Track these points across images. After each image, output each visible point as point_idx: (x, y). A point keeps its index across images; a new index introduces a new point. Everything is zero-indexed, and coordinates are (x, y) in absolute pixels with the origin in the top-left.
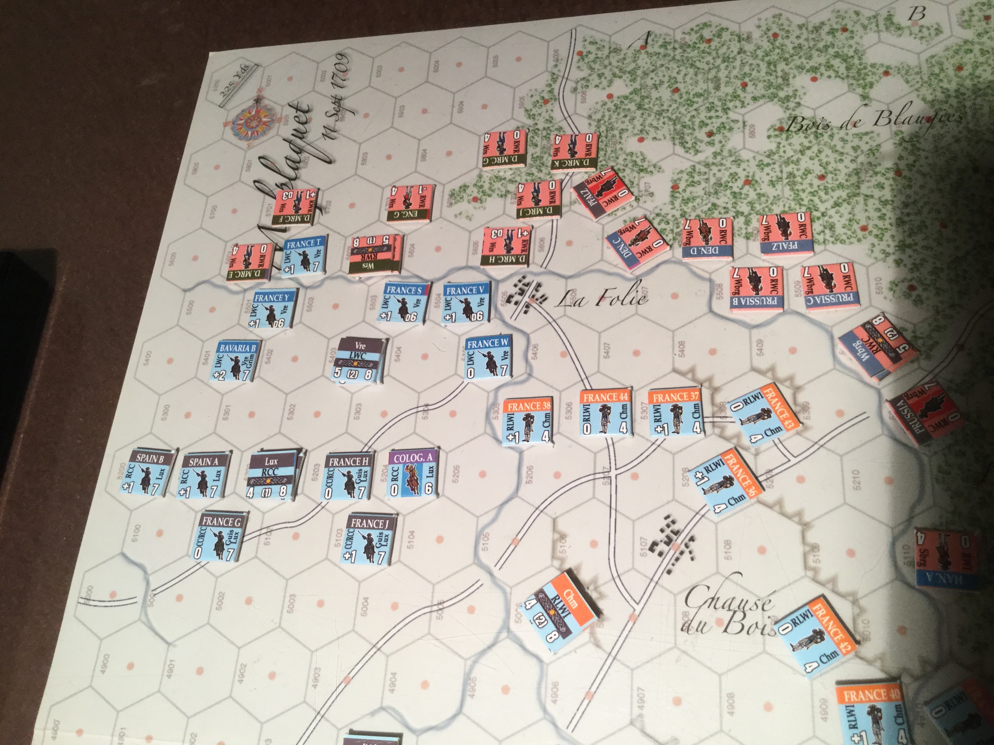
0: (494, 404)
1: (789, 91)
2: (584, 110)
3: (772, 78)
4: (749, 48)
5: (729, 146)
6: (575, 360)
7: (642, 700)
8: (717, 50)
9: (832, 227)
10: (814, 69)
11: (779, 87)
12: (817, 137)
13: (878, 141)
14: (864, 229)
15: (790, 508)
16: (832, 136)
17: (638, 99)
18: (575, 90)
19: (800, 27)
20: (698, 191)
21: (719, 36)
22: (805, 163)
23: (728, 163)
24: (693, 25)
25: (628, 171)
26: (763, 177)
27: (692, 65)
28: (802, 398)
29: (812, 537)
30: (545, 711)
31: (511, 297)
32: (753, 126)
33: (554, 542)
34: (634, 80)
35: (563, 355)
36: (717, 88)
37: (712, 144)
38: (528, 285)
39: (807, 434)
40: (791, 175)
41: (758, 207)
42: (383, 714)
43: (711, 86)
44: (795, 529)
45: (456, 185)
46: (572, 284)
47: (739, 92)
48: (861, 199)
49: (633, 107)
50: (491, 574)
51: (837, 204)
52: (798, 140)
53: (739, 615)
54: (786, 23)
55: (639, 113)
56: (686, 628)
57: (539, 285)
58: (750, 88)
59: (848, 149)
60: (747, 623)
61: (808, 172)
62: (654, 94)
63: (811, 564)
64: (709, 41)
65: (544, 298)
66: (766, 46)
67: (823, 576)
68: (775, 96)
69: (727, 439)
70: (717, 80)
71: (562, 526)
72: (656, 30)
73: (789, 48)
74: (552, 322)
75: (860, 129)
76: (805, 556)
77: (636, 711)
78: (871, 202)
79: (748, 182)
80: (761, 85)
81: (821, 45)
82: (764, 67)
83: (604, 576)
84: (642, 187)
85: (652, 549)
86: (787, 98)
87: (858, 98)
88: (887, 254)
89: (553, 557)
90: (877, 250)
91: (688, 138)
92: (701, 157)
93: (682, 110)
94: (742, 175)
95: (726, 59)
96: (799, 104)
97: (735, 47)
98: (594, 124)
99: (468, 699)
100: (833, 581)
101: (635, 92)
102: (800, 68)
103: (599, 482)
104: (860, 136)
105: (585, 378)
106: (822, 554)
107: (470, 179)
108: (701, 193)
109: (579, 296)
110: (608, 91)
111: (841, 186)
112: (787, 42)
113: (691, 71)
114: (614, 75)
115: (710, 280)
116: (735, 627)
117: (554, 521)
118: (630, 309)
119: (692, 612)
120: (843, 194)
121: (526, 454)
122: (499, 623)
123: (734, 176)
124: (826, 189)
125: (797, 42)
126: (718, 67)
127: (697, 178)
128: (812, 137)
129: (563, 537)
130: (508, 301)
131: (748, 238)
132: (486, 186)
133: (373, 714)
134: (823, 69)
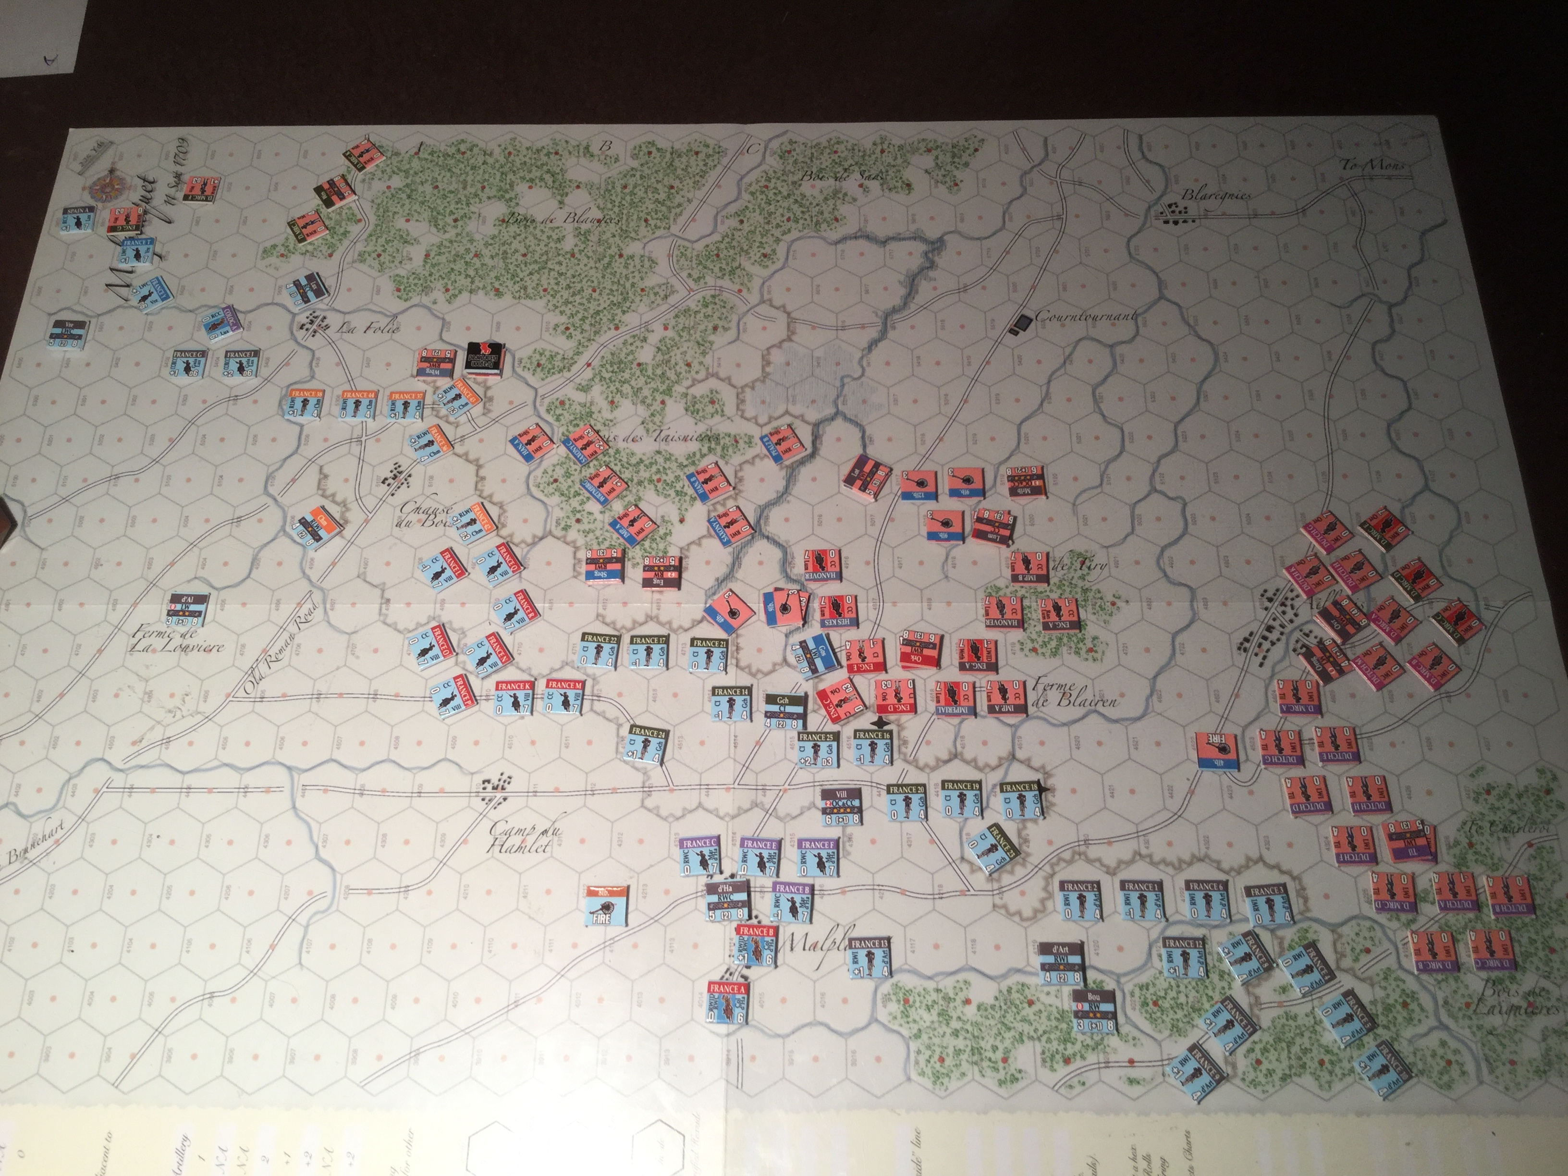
0: (285, 395)
1: (512, 194)
2: (368, 195)
3: (502, 184)
4: (490, 160)
5: (468, 229)
6: (346, 368)
7: (366, 564)
8: (468, 160)
9: (525, 288)
10: (532, 180)
11: (506, 191)
12: (526, 227)
13: (565, 233)
14: (545, 290)
15: (472, 457)
16: (535, 228)
17: (409, 191)
18: (364, 181)
19: (527, 149)
20: (443, 259)
21: (471, 150)
22: (515, 245)
23: (465, 241)
24: (454, 140)
25: (396, 242)
26: (486, 252)
27: (449, 170)
28: (489, 393)
29: (482, 473)
30: (304, 573)
31: (303, 325)
32: (485, 218)
33: (320, 481)
34: (407, 178)
35: (337, 365)
36: (465, 188)
37: (456, 227)
38: (316, 317)
39: (490, 415)
40: (505, 252)
41: (481, 272)
42: (197, 581)
43: (461, 186)
44: (473, 468)
45: (268, 244)
46: (348, 318)
47: (479, 192)
48: (546, 271)
49: (404, 196)
50: (275, 500)
51: (531, 274)
52: (513, 229)
53: (432, 516)
54: (518, 145)
55: (407, 201)
56: (399, 525)
57: (325, 318)
58: (487, 190)
59: (544, 237)
60: (436, 521)
61: (516, 251)
62: (421, 189)
63: (479, 487)
64: (464, 153)
65: (327, 327)
66: (502, 160)
67: (485, 494)
68: (503, 197)
69: (441, 418)
70: (465, 183)
71: (326, 470)
72: (428, 141)
73: (518, 164)
74: (331, 343)
75: (554, 225)
76: (477, 483)
77: (362, 570)
78: (552, 273)
79: (476, 255)
80: (495, 189)
81: (539, 163)
82: (498, 175)
83: (351, 498)
84: (405, 254)
85: (383, 482)
86: (511, 199)
87: (556, 203)
88: (557, 307)
89: (319, 488)
90: (550, 304)
91: (440, 222)
92: (447, 236)
93: (439, 201)
94: (473, 250)
95: (473, 168)
96: (517, 204)
97: (481, 159)
98: (375, 206)
99: (254, 570)
100: (491, 496)
101: (407, 185)
102: (522, 178)
103: (354, 444)
104: (553, 229)
105: (351, 380)
106: (486, 482)
107: (279, 241)
108: (444, 260)
109: (352, 326)
110: (389, 183)
111: (536, 262)
112: (517, 159)
113: (449, 174)
114: (394, 172)
115: (443, 319)
116: (429, 523)
117: (321, 468)
118: (386, 336)
119: (404, 516)
120: (536, 267)
121: (305, 428)
122: (279, 528)
123: (468, 250)
124: (526, 263)
125: (524, 159)
126: (467, 173)
127: (443, 250)
128: (522, 228)
129: (326, 477)
130: (301, 328)
131: (471, 292)
132: (291, 247)
133: (189, 581)
134: (537, 181)
